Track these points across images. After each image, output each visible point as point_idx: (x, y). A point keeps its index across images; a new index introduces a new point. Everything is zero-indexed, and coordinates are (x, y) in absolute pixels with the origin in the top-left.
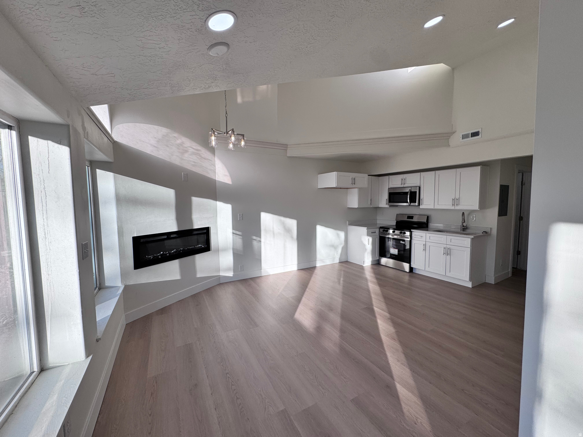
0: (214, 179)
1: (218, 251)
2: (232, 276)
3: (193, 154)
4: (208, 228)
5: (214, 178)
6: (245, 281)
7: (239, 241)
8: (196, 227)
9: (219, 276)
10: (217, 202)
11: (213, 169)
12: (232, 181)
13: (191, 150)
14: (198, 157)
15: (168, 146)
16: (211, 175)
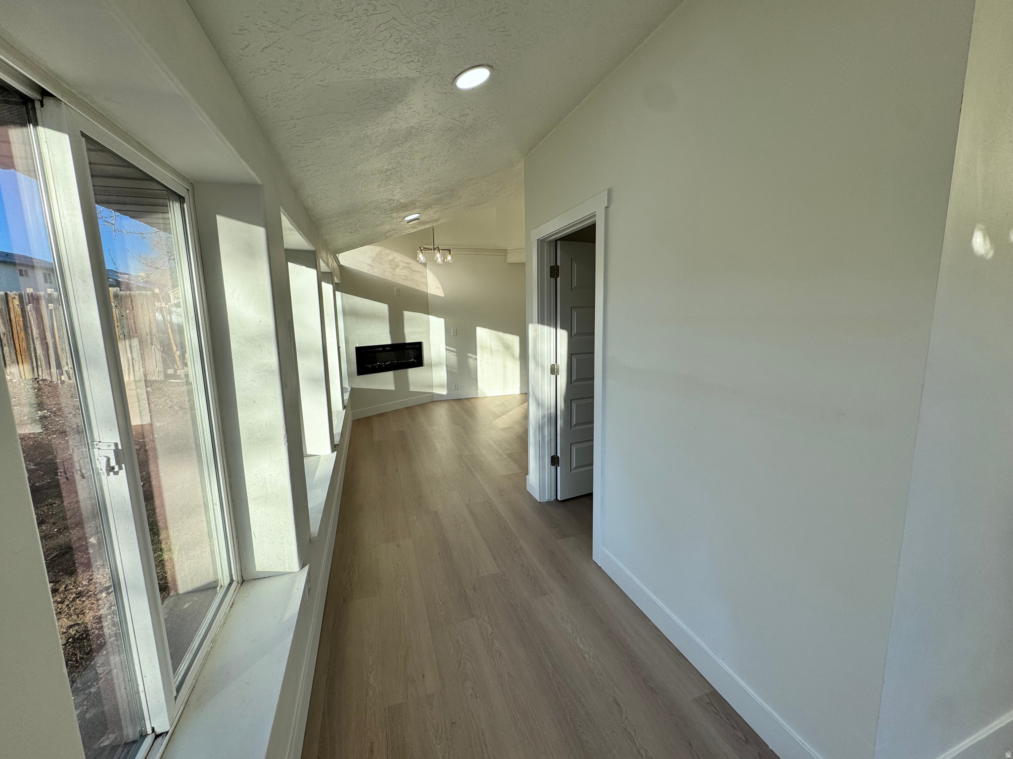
1: (431, 365)
2: (446, 394)
3: (404, 268)
4: (421, 342)
5: (425, 291)
6: (459, 400)
7: (453, 358)
8: (408, 341)
9: (433, 393)
10: (430, 316)
11: (424, 281)
12: (444, 293)
13: (402, 264)
14: (409, 270)
15: (381, 264)
16: (422, 288)
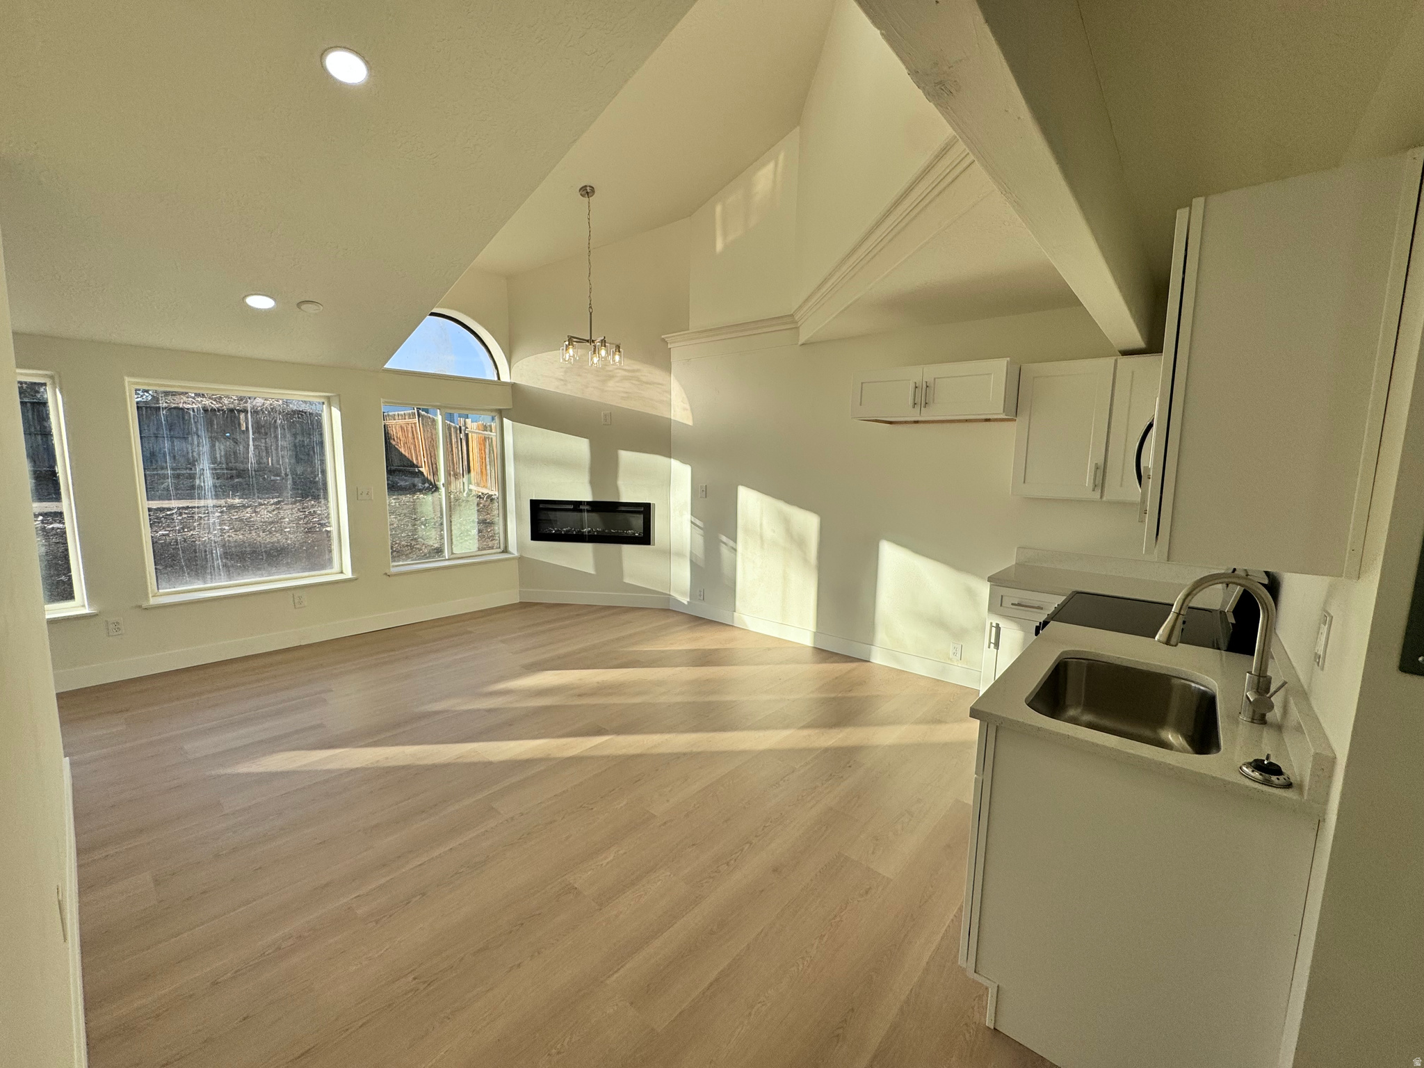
0: (667, 418)
1: (667, 550)
2: (686, 603)
3: (625, 378)
4: (649, 505)
5: (669, 417)
7: (700, 542)
8: (624, 499)
9: (670, 595)
10: (672, 459)
11: (665, 399)
13: (622, 373)
14: (634, 382)
15: (579, 375)
16: (662, 412)
